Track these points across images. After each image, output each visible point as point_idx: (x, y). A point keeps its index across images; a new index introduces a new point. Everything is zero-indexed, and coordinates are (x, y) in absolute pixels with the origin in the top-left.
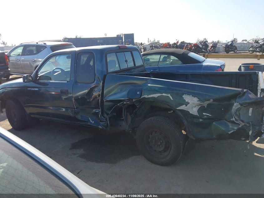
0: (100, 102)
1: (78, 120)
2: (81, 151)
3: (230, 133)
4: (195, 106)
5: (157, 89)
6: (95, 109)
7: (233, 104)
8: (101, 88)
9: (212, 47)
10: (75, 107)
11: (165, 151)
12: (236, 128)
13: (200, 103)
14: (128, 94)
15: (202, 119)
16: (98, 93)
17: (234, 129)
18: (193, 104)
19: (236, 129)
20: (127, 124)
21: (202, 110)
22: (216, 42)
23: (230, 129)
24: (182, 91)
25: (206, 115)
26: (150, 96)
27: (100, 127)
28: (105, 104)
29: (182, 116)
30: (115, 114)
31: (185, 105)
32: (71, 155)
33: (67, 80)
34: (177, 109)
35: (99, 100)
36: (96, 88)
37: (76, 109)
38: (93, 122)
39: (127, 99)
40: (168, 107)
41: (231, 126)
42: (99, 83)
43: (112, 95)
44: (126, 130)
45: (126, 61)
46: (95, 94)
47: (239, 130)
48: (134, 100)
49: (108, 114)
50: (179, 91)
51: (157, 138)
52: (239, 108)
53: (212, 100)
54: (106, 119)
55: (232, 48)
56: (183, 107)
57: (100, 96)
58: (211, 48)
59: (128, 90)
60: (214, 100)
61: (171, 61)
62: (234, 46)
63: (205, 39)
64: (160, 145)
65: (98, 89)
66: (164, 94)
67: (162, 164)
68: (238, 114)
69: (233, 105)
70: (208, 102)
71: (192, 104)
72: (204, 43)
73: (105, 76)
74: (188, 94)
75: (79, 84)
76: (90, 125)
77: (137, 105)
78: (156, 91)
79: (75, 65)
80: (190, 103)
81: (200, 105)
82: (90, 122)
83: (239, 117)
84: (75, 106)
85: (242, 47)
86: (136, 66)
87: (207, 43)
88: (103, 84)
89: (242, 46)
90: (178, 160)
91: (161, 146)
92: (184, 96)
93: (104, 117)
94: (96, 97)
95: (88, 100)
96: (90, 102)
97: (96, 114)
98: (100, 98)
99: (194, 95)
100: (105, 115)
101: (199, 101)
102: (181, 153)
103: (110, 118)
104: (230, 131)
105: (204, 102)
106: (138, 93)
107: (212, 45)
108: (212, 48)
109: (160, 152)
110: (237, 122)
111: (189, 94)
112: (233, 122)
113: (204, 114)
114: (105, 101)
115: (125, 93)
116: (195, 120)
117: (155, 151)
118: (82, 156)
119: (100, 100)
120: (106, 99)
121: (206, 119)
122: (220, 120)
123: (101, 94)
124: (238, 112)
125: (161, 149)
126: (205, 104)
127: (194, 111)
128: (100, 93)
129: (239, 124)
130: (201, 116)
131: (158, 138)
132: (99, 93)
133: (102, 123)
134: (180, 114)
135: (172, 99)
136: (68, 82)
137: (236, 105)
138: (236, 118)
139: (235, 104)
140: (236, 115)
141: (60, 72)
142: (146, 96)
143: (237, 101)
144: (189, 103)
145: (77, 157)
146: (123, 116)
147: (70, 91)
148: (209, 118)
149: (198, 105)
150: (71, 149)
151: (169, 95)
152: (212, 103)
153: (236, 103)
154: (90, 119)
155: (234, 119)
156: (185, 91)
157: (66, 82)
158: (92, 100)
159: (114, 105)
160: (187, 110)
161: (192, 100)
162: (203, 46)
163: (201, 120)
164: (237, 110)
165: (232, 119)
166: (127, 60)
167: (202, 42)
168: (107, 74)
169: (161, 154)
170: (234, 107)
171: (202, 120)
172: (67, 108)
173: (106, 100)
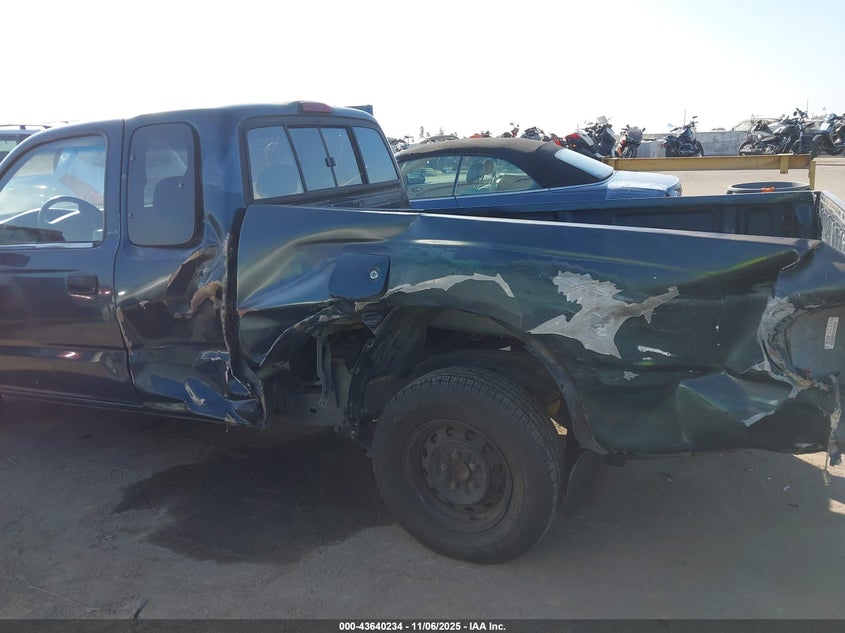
0: (223, 320)
1: (143, 396)
2: (159, 517)
3: (749, 422)
4: (606, 320)
5: (448, 256)
6: (206, 349)
7: (764, 303)
8: (225, 264)
9: (625, 144)
10: (129, 344)
11: (486, 503)
12: (774, 402)
13: (626, 305)
14: (333, 280)
15: (634, 369)
16: (212, 283)
17: (764, 407)
18: (598, 309)
19: (773, 407)
20: (338, 406)
21: (631, 332)
22: (636, 128)
23: (751, 409)
24: (550, 259)
25: (648, 354)
26: (421, 287)
27: (230, 420)
28: (246, 325)
29: (552, 361)
30: (287, 366)
31: (563, 317)
32: (115, 537)
33: (94, 239)
34: (533, 332)
35: (218, 311)
36: (205, 264)
37: (131, 353)
38: (202, 401)
39: (331, 304)
40: (493, 328)
41: (756, 395)
42: (218, 245)
43: (270, 289)
44: (336, 429)
45: (330, 162)
46: (205, 287)
47: (788, 407)
48: (358, 306)
49: (256, 368)
50: (537, 257)
51: (454, 456)
52: (789, 317)
53: (673, 291)
54: (253, 388)
55: (688, 148)
56: (555, 326)
57: (224, 296)
58: (622, 149)
59: (334, 265)
60: (684, 290)
61: (498, 181)
62: (692, 140)
63: (603, 118)
64: (468, 480)
65: (214, 265)
66: (477, 277)
67: (479, 558)
68: (782, 344)
69: (761, 306)
70: (658, 300)
71: (591, 311)
72: (599, 132)
73: (240, 215)
74: (575, 272)
75: (141, 252)
76: (188, 414)
77: (372, 326)
78: (448, 263)
79: (124, 176)
80: (585, 309)
81: (625, 311)
82: (190, 401)
83: (786, 354)
84: (126, 339)
85: (718, 145)
86: (371, 181)
87: (608, 130)
88: (234, 244)
89: (717, 142)
90: (541, 537)
91: (471, 484)
92: (558, 280)
93: (245, 380)
94: (207, 301)
95: (177, 315)
96: (184, 321)
97: (211, 369)
98: (224, 304)
99: (600, 273)
100: (249, 373)
101: (622, 297)
102: (554, 510)
103: (267, 382)
104: (748, 415)
105: (639, 300)
106: (374, 275)
107: (624, 138)
108: (626, 149)
109: (469, 509)
110: (778, 377)
111: (579, 267)
112: (763, 379)
113: (640, 348)
114: (241, 313)
115: (322, 279)
116: (606, 378)
117: (450, 504)
118: (162, 538)
119: (223, 312)
120: (248, 306)
121: (648, 369)
122: (705, 370)
123: (224, 286)
124: (780, 338)
125: (474, 496)
126: (647, 308)
127: (601, 339)
128: (223, 283)
129: (788, 387)
130: (629, 360)
131: (460, 455)
132: (217, 282)
133: (237, 405)
134: (543, 353)
135: (511, 295)
136: (96, 244)
137: (776, 308)
138: (776, 360)
139: (773, 303)
140: (776, 348)
141: (78, 212)
142: (406, 288)
143: (777, 288)
144: (578, 308)
145: (140, 542)
146: (320, 372)
147: (105, 279)
148: (661, 366)
149: (616, 315)
150: (119, 510)
151: (498, 279)
152: (676, 302)
153: (777, 298)
154: (188, 388)
155: (766, 366)
156: (560, 260)
157: (90, 245)
158: (195, 314)
159: (279, 330)
160: (574, 333)
161: (592, 294)
162: (597, 140)
163: (629, 375)
164: (776, 329)
165: (757, 368)
166: (331, 159)
167: (594, 128)
168: (248, 205)
169: (473, 519)
170: (765, 317)
171: (633, 375)
172: (87, 349)
173: (246, 311)
